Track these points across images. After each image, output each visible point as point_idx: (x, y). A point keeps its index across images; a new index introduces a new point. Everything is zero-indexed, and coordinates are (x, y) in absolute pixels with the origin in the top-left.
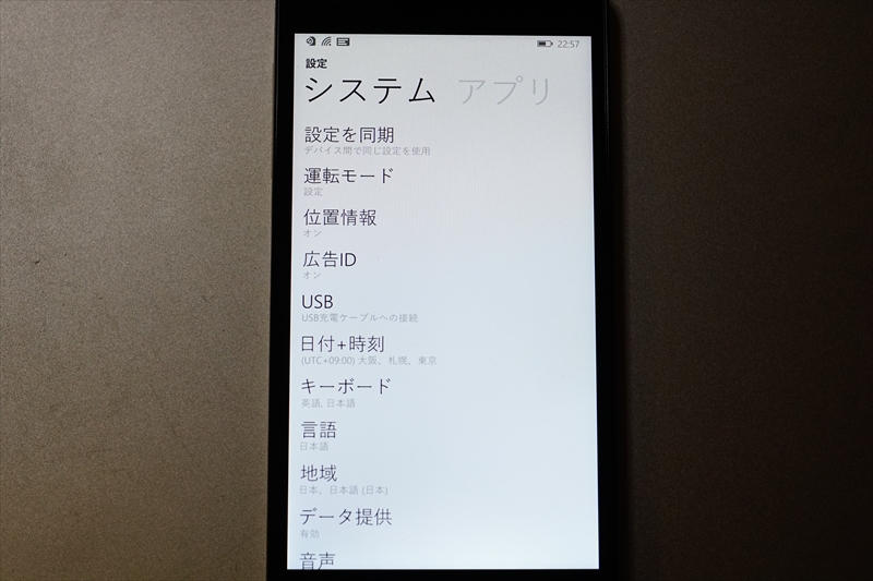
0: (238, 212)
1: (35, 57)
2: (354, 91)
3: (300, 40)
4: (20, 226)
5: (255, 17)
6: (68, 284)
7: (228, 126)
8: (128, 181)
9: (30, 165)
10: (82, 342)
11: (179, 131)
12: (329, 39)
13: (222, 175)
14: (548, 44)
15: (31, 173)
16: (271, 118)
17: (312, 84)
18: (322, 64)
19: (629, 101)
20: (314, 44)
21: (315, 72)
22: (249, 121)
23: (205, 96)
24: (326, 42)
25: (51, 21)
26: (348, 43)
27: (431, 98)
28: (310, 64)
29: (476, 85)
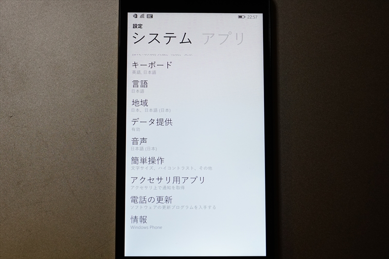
0: (102, 94)
1: (10, 23)
2: (155, 39)
3: (130, 15)
4: (3, 100)
5: (110, 5)
6: (25, 127)
7: (98, 55)
8: (52, 80)
9: (8, 72)
10: (32, 153)
11: (75, 57)
12: (143, 15)
13: (96, 77)
14: (243, 17)
15: (8, 76)
16: (117, 51)
17: (135, 36)
18: (140, 26)
19: (280, 43)
20: (136, 17)
21: (137, 30)
22: (107, 52)
23: (87, 41)
24: (142, 16)
25: (17, 7)
26: (152, 17)
27: (190, 42)
28: (135, 26)
29: (210, 36)
